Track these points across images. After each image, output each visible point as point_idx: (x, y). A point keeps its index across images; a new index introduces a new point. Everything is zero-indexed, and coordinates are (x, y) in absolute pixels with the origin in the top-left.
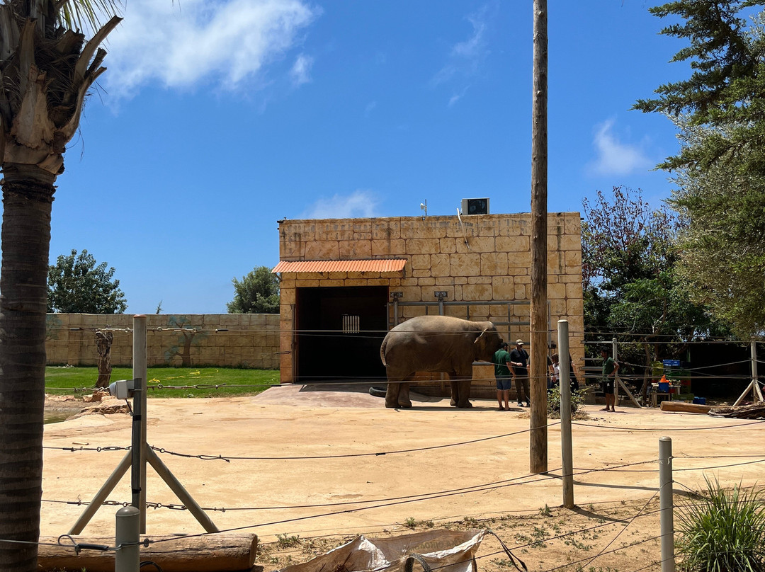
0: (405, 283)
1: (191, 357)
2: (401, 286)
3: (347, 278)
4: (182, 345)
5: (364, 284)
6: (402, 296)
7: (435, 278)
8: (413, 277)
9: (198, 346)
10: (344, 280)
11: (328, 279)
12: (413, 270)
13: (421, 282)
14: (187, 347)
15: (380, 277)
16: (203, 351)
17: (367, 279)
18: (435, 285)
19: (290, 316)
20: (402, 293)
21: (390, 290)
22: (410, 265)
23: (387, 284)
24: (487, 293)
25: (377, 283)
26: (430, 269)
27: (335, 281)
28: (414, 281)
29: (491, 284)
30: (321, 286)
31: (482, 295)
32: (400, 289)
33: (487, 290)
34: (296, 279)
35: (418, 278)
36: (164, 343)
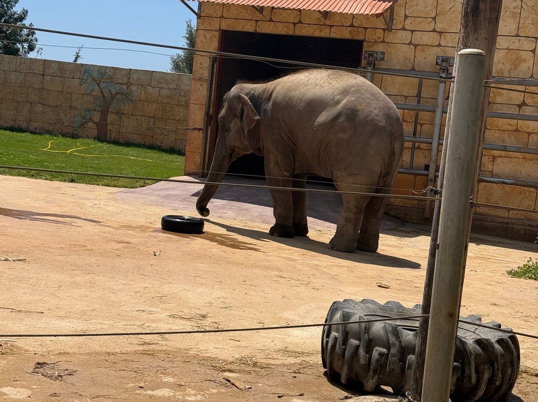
0: (390, 37)
1: (109, 127)
2: (383, 41)
3: (300, 22)
4: (98, 109)
5: (325, 33)
6: (382, 59)
7: (441, 33)
8: (404, 29)
9: (120, 113)
10: (295, 24)
11: (271, 20)
12: (406, 17)
13: (418, 38)
14: (104, 113)
15: (352, 26)
16: (126, 120)
17: (331, 26)
18: (439, 45)
19: (206, 74)
20: (383, 53)
21: (366, 47)
22: (403, 8)
23: (361, 37)
24: (523, 67)
25: (344, 34)
26: (434, 19)
27: (281, 25)
28: (405, 36)
29: (533, 51)
30: (259, 31)
31: (516, 68)
32: (380, 48)
33: (525, 61)
34: (222, 17)
35: (412, 31)
36: (74, 104)
